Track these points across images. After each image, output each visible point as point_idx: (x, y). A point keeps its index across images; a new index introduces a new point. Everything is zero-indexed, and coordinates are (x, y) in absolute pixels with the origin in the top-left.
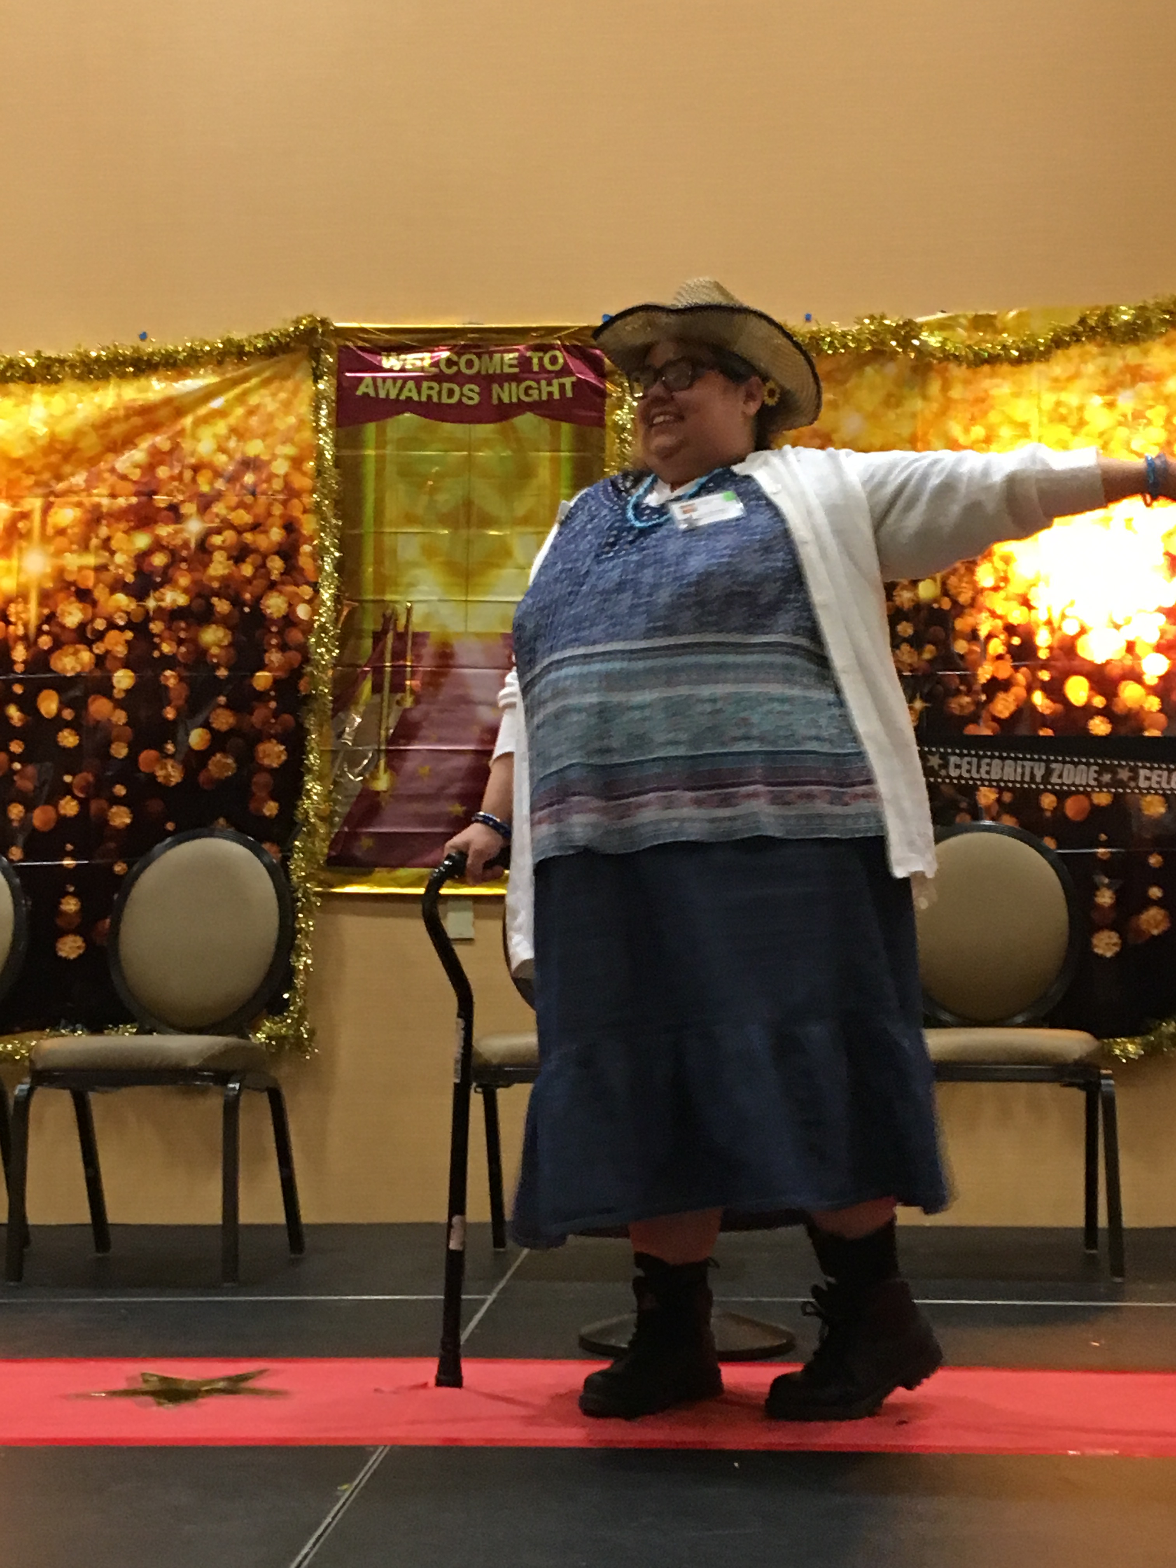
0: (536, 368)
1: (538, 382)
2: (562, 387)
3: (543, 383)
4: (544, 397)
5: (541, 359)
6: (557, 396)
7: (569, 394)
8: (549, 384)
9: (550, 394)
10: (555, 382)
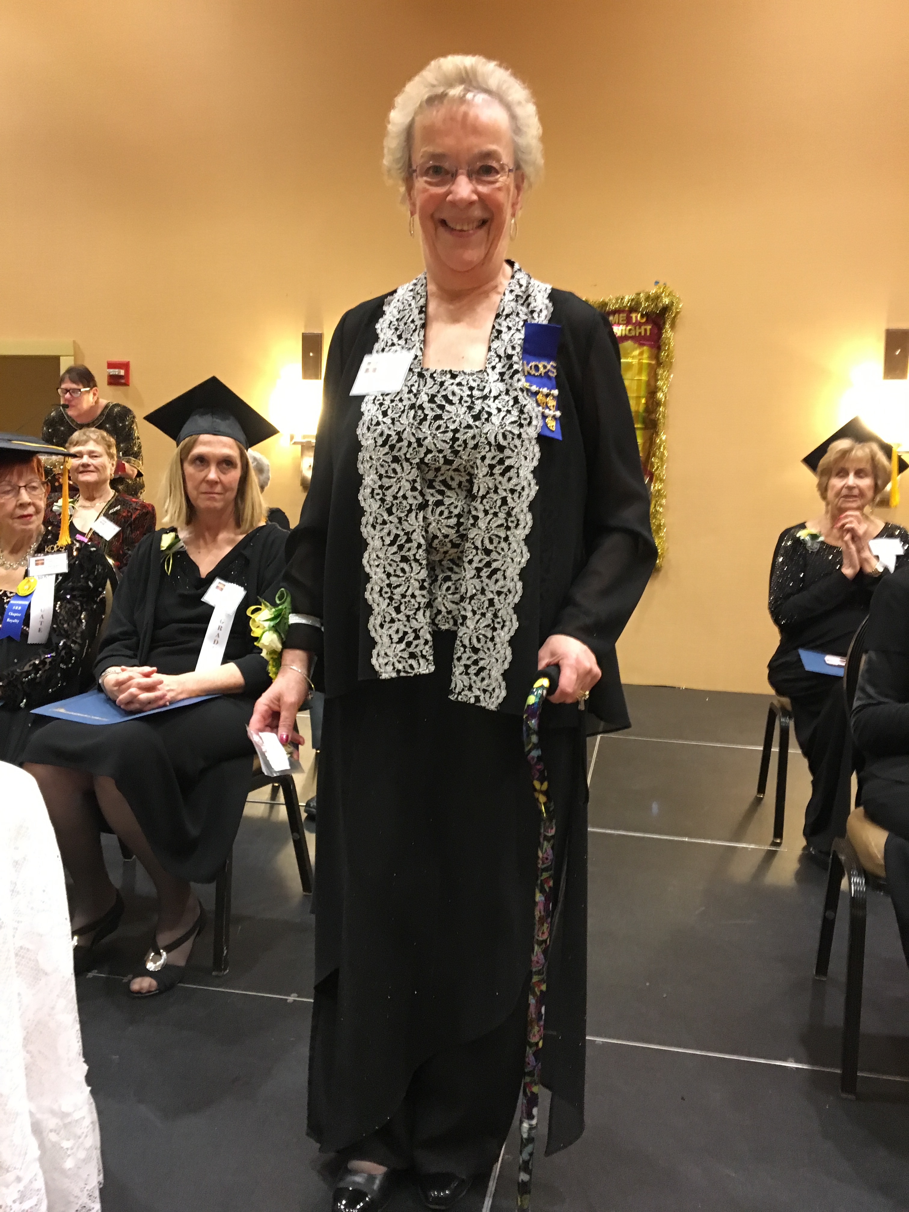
0: (634, 321)
1: (635, 328)
2: (646, 330)
3: (637, 327)
4: (637, 334)
5: (636, 317)
6: (643, 334)
7: (648, 333)
8: (640, 328)
9: (640, 333)
10: (643, 328)
